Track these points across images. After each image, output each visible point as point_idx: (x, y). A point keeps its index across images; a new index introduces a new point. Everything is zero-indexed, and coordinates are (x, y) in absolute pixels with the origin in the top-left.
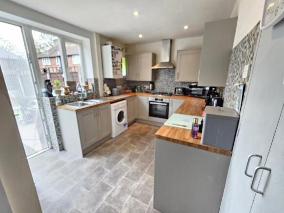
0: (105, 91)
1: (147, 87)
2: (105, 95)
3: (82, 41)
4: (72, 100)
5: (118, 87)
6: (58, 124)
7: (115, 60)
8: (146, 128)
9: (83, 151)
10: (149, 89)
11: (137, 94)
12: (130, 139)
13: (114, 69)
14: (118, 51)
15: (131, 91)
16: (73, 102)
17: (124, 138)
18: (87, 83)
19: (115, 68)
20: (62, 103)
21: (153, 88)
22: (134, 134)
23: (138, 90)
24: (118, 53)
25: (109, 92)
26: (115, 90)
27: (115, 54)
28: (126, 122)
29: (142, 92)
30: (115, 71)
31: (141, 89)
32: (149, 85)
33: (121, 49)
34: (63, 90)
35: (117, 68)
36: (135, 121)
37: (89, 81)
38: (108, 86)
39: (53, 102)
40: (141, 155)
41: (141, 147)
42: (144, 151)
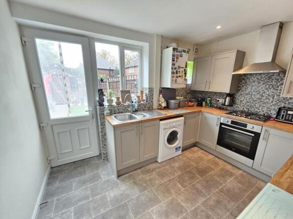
0: (160, 103)
1: (221, 101)
2: (159, 108)
3: (142, 47)
4: (121, 111)
5: (178, 98)
6: (105, 134)
7: (176, 66)
8: (209, 161)
9: (118, 171)
10: (224, 105)
11: (203, 109)
12: (179, 173)
13: (173, 77)
14: (183, 53)
15: (196, 104)
16: (122, 113)
17: (172, 167)
18: (142, 92)
19: (175, 75)
20: (110, 113)
21: (232, 103)
22: (188, 166)
23: (206, 103)
24: (181, 56)
25: (164, 105)
26: (172, 102)
27: (177, 58)
28: (181, 145)
29: (212, 106)
30: (175, 78)
31: (211, 103)
32: (226, 98)
33: (187, 50)
34: (115, 100)
35: (178, 75)
36: (195, 145)
37: (144, 91)
38: (164, 97)
39: (102, 111)
40: (186, 211)
41: (191, 194)
42: (193, 206)
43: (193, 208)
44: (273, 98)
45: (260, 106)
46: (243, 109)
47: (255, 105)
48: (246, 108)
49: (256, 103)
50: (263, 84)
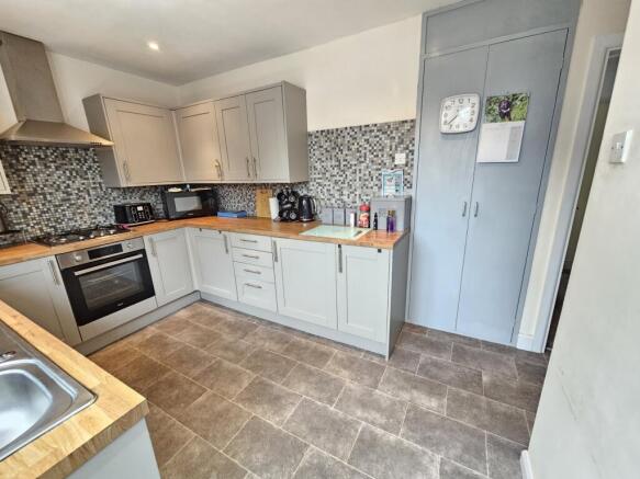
44: (89, 195)
45: (74, 214)
46: (41, 230)
47: (64, 215)
48: (47, 225)
49: (63, 210)
50: (57, 168)
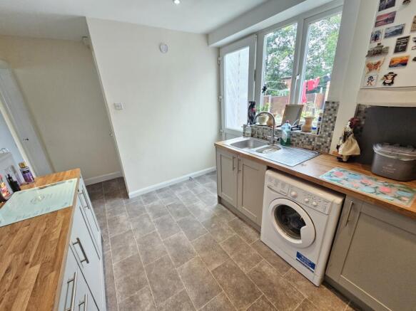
40: (178, 266)
41: (201, 280)
42: (182, 277)
43: (180, 276)
